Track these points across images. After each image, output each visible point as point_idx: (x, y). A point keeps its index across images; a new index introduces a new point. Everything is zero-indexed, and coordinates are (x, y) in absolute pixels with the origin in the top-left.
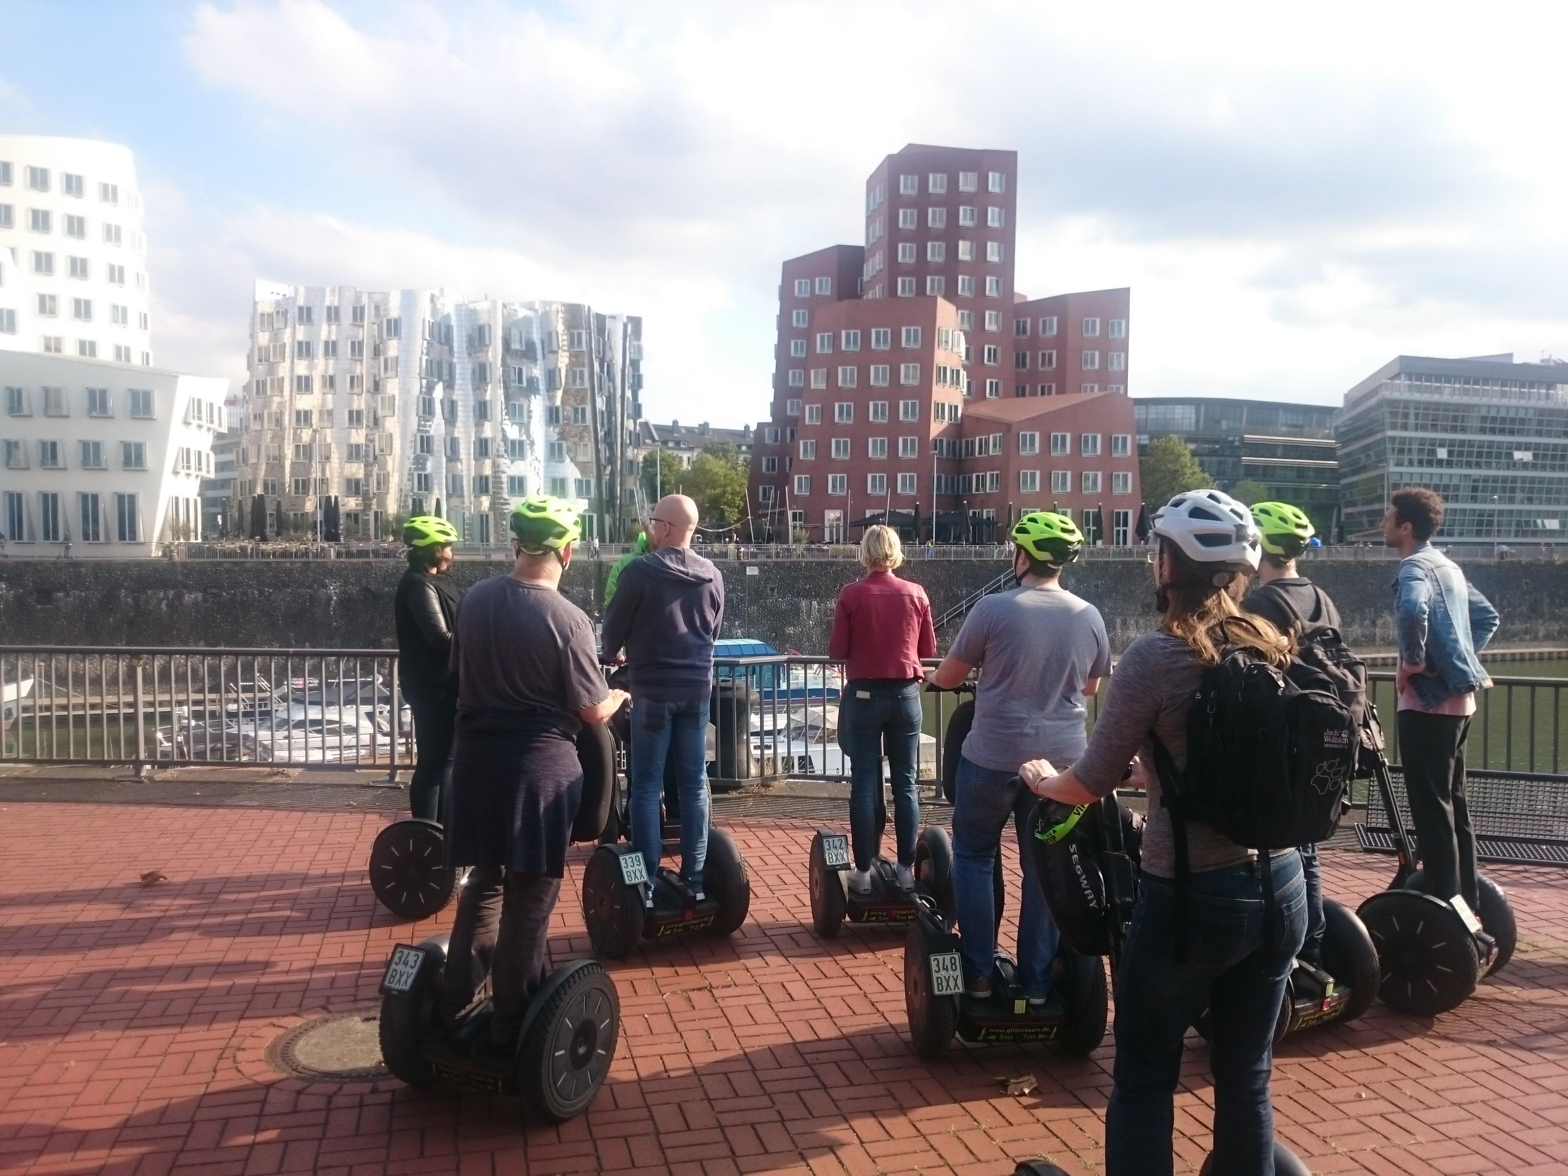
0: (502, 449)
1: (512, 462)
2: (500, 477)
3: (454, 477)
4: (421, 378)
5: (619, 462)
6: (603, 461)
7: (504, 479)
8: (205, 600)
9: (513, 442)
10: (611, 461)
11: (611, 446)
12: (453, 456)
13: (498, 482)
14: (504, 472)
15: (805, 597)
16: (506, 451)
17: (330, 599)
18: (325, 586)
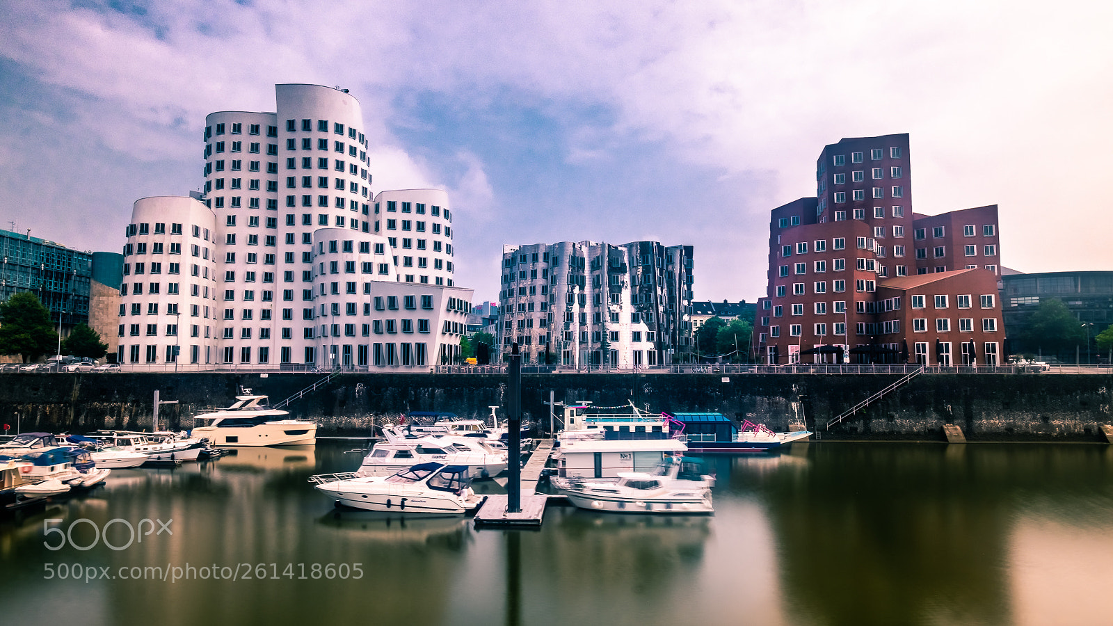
0: (608, 317)
1: (613, 324)
3: (584, 333)
4: (568, 285)
5: (677, 323)
6: (662, 322)
7: (608, 332)
8: (444, 392)
9: (613, 314)
12: (583, 321)
13: (605, 335)
14: (608, 329)
15: (759, 395)
17: (500, 393)
18: (498, 386)
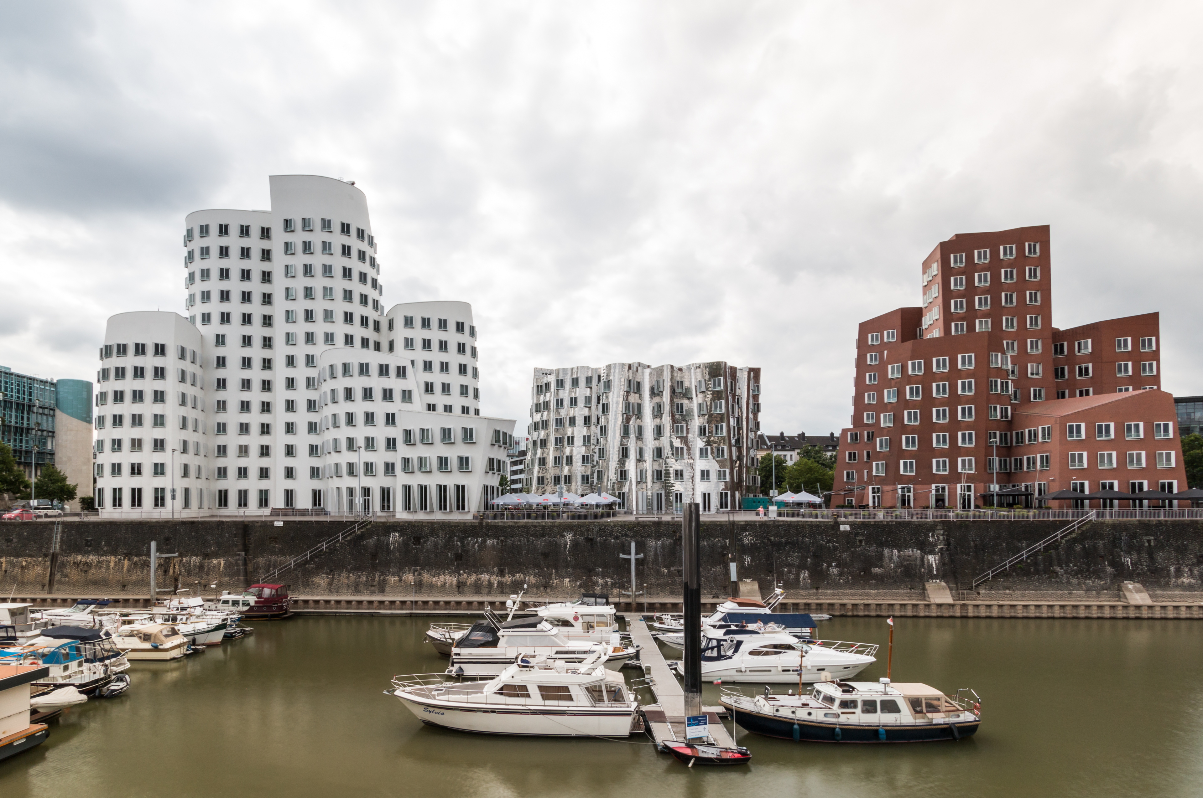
0: (670, 453)
1: (676, 460)
2: (668, 470)
3: (642, 471)
4: (623, 415)
5: (745, 459)
6: (734, 458)
7: (672, 471)
8: (498, 543)
9: (677, 449)
10: (740, 458)
11: (739, 449)
13: (668, 473)
15: (888, 546)
16: (673, 454)
17: (566, 544)
18: (563, 536)
